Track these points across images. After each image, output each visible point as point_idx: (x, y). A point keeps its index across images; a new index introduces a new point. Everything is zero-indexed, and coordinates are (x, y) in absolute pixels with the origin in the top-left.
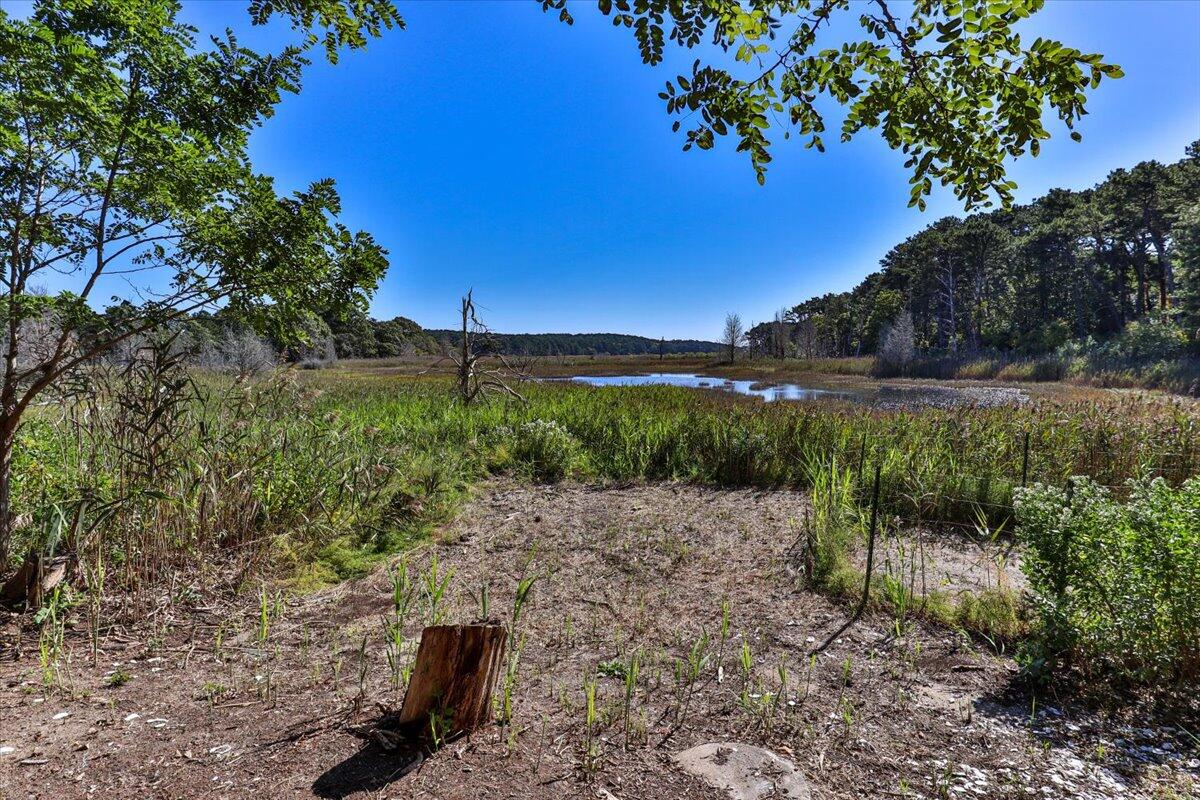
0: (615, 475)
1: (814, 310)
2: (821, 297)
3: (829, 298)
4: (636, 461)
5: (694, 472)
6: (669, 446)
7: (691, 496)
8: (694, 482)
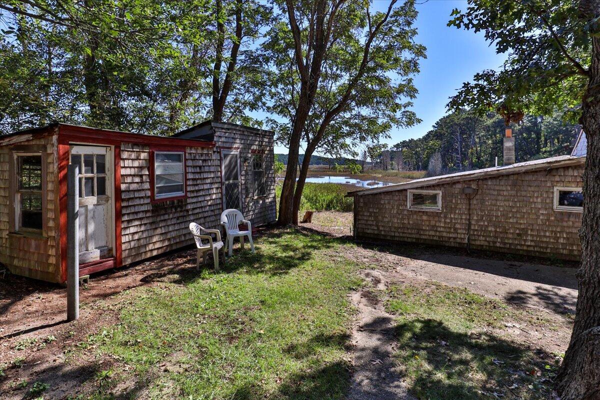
0: (317, 209)
1: (404, 146)
2: (407, 140)
3: (411, 141)
4: (322, 205)
5: (338, 208)
6: (331, 202)
7: (337, 213)
8: (338, 211)
